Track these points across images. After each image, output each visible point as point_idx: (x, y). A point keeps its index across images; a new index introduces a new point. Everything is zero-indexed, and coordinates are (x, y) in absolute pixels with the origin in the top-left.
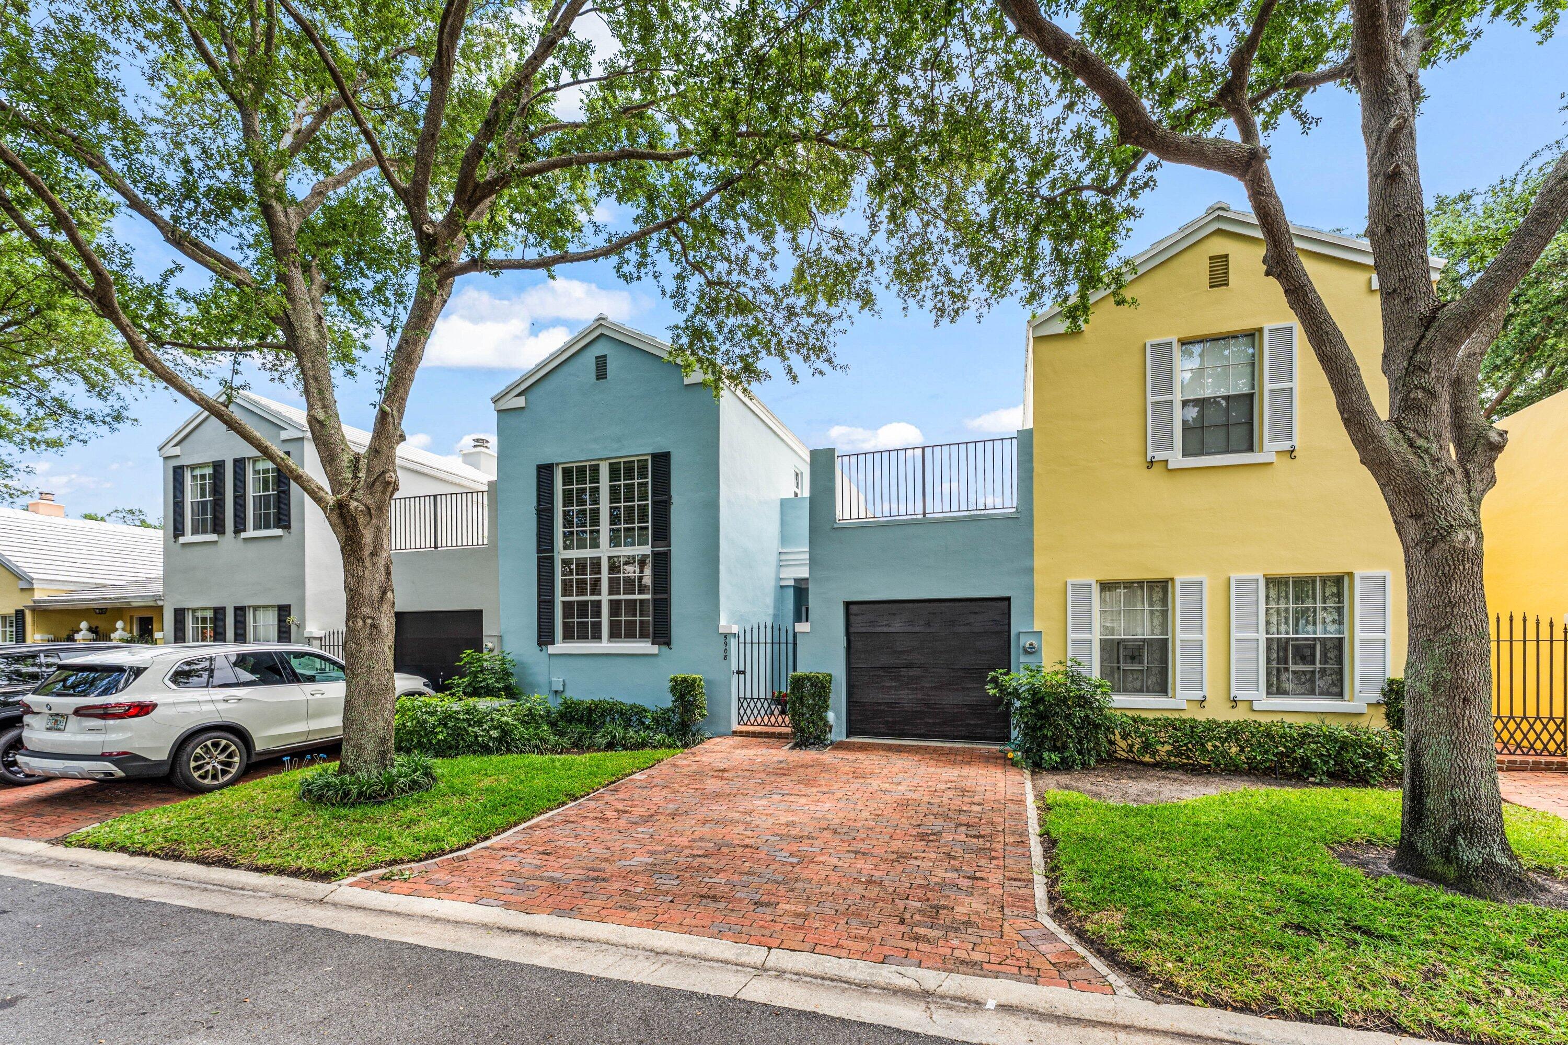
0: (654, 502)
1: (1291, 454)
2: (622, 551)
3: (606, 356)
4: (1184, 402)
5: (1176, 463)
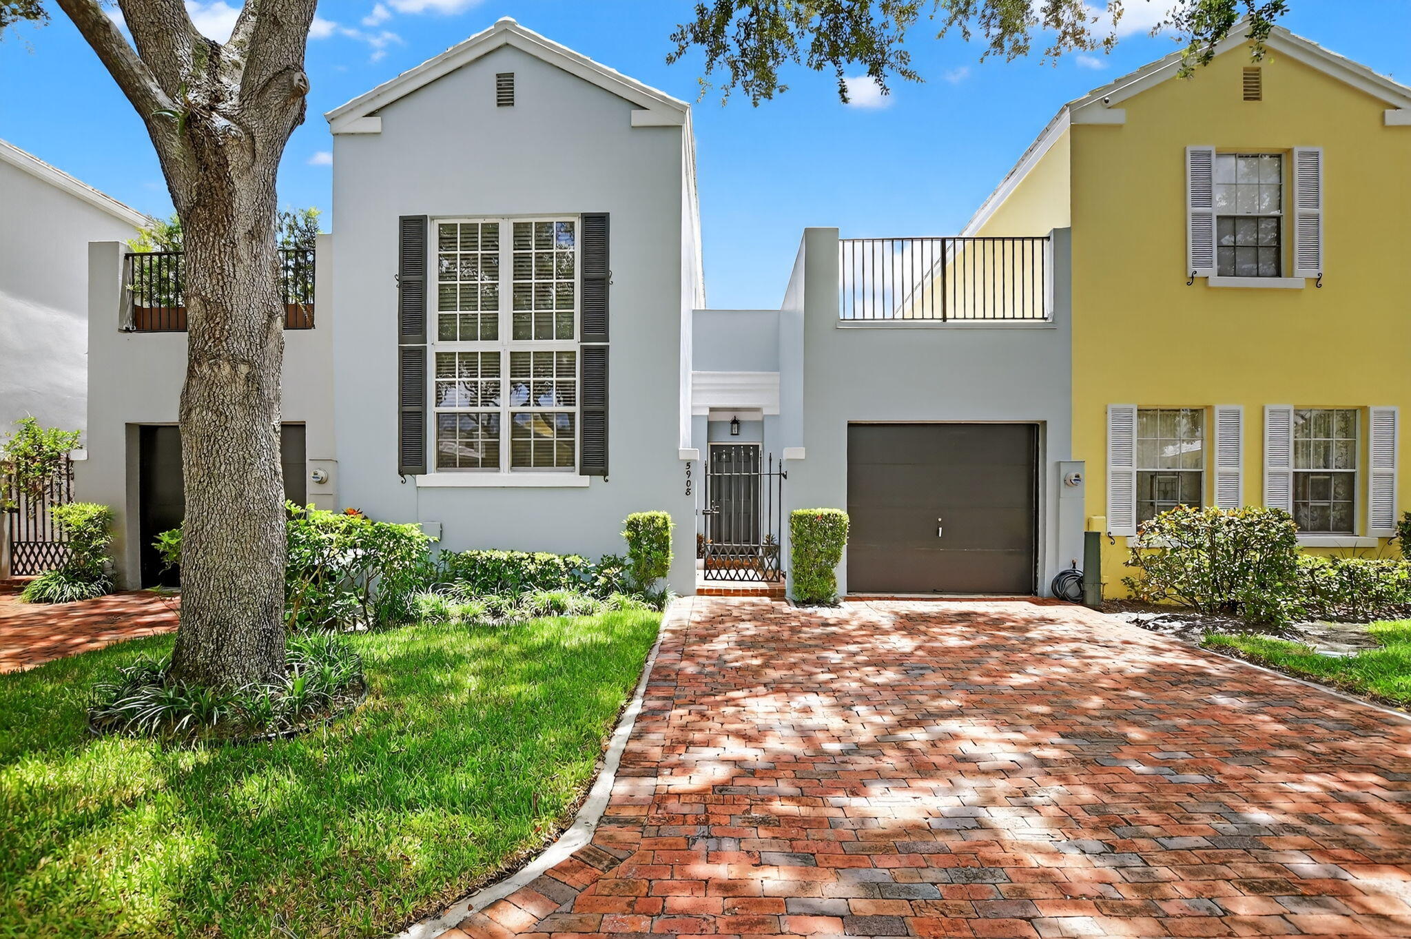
0: (585, 280)
1: (1318, 282)
2: (533, 345)
3: (512, 75)
4: (1218, 217)
5: (1216, 281)
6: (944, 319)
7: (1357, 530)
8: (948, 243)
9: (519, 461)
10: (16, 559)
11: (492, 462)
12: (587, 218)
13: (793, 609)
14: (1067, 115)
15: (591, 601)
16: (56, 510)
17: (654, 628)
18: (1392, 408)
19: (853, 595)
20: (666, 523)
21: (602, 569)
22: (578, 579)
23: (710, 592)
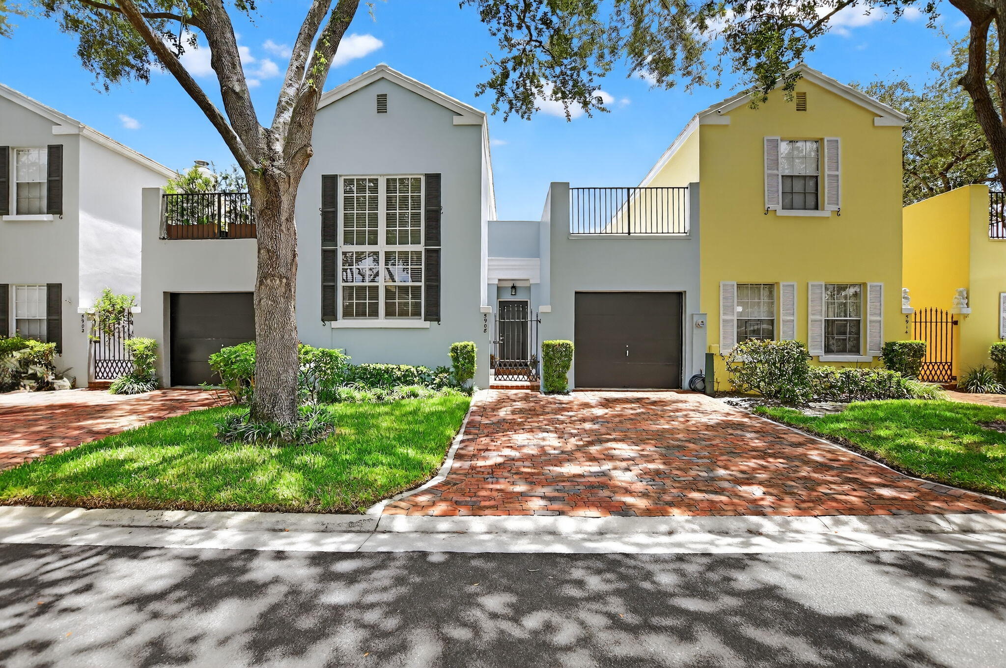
0: (427, 211)
1: (838, 213)
2: (397, 248)
3: (386, 95)
4: (782, 176)
5: (781, 212)
6: (629, 233)
7: (862, 351)
8: (632, 191)
9: (390, 313)
10: (98, 370)
11: (374, 313)
12: (428, 176)
13: (544, 395)
14: (697, 119)
15: (432, 392)
16: (127, 342)
17: (467, 405)
18: (879, 284)
19: (578, 389)
20: (473, 349)
21: (437, 374)
22: (423, 379)
23: (497, 387)
